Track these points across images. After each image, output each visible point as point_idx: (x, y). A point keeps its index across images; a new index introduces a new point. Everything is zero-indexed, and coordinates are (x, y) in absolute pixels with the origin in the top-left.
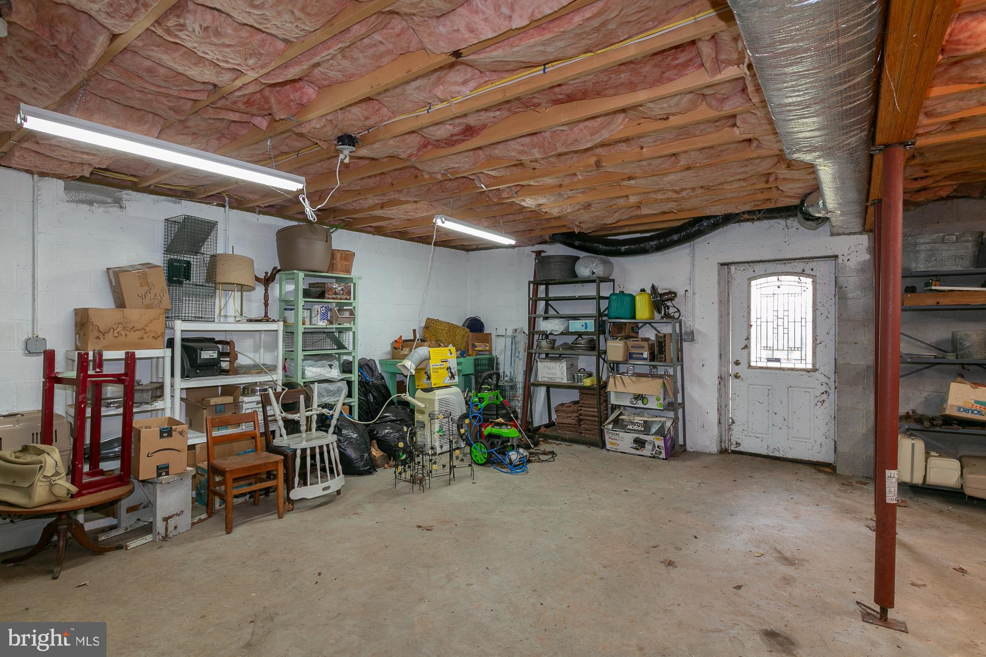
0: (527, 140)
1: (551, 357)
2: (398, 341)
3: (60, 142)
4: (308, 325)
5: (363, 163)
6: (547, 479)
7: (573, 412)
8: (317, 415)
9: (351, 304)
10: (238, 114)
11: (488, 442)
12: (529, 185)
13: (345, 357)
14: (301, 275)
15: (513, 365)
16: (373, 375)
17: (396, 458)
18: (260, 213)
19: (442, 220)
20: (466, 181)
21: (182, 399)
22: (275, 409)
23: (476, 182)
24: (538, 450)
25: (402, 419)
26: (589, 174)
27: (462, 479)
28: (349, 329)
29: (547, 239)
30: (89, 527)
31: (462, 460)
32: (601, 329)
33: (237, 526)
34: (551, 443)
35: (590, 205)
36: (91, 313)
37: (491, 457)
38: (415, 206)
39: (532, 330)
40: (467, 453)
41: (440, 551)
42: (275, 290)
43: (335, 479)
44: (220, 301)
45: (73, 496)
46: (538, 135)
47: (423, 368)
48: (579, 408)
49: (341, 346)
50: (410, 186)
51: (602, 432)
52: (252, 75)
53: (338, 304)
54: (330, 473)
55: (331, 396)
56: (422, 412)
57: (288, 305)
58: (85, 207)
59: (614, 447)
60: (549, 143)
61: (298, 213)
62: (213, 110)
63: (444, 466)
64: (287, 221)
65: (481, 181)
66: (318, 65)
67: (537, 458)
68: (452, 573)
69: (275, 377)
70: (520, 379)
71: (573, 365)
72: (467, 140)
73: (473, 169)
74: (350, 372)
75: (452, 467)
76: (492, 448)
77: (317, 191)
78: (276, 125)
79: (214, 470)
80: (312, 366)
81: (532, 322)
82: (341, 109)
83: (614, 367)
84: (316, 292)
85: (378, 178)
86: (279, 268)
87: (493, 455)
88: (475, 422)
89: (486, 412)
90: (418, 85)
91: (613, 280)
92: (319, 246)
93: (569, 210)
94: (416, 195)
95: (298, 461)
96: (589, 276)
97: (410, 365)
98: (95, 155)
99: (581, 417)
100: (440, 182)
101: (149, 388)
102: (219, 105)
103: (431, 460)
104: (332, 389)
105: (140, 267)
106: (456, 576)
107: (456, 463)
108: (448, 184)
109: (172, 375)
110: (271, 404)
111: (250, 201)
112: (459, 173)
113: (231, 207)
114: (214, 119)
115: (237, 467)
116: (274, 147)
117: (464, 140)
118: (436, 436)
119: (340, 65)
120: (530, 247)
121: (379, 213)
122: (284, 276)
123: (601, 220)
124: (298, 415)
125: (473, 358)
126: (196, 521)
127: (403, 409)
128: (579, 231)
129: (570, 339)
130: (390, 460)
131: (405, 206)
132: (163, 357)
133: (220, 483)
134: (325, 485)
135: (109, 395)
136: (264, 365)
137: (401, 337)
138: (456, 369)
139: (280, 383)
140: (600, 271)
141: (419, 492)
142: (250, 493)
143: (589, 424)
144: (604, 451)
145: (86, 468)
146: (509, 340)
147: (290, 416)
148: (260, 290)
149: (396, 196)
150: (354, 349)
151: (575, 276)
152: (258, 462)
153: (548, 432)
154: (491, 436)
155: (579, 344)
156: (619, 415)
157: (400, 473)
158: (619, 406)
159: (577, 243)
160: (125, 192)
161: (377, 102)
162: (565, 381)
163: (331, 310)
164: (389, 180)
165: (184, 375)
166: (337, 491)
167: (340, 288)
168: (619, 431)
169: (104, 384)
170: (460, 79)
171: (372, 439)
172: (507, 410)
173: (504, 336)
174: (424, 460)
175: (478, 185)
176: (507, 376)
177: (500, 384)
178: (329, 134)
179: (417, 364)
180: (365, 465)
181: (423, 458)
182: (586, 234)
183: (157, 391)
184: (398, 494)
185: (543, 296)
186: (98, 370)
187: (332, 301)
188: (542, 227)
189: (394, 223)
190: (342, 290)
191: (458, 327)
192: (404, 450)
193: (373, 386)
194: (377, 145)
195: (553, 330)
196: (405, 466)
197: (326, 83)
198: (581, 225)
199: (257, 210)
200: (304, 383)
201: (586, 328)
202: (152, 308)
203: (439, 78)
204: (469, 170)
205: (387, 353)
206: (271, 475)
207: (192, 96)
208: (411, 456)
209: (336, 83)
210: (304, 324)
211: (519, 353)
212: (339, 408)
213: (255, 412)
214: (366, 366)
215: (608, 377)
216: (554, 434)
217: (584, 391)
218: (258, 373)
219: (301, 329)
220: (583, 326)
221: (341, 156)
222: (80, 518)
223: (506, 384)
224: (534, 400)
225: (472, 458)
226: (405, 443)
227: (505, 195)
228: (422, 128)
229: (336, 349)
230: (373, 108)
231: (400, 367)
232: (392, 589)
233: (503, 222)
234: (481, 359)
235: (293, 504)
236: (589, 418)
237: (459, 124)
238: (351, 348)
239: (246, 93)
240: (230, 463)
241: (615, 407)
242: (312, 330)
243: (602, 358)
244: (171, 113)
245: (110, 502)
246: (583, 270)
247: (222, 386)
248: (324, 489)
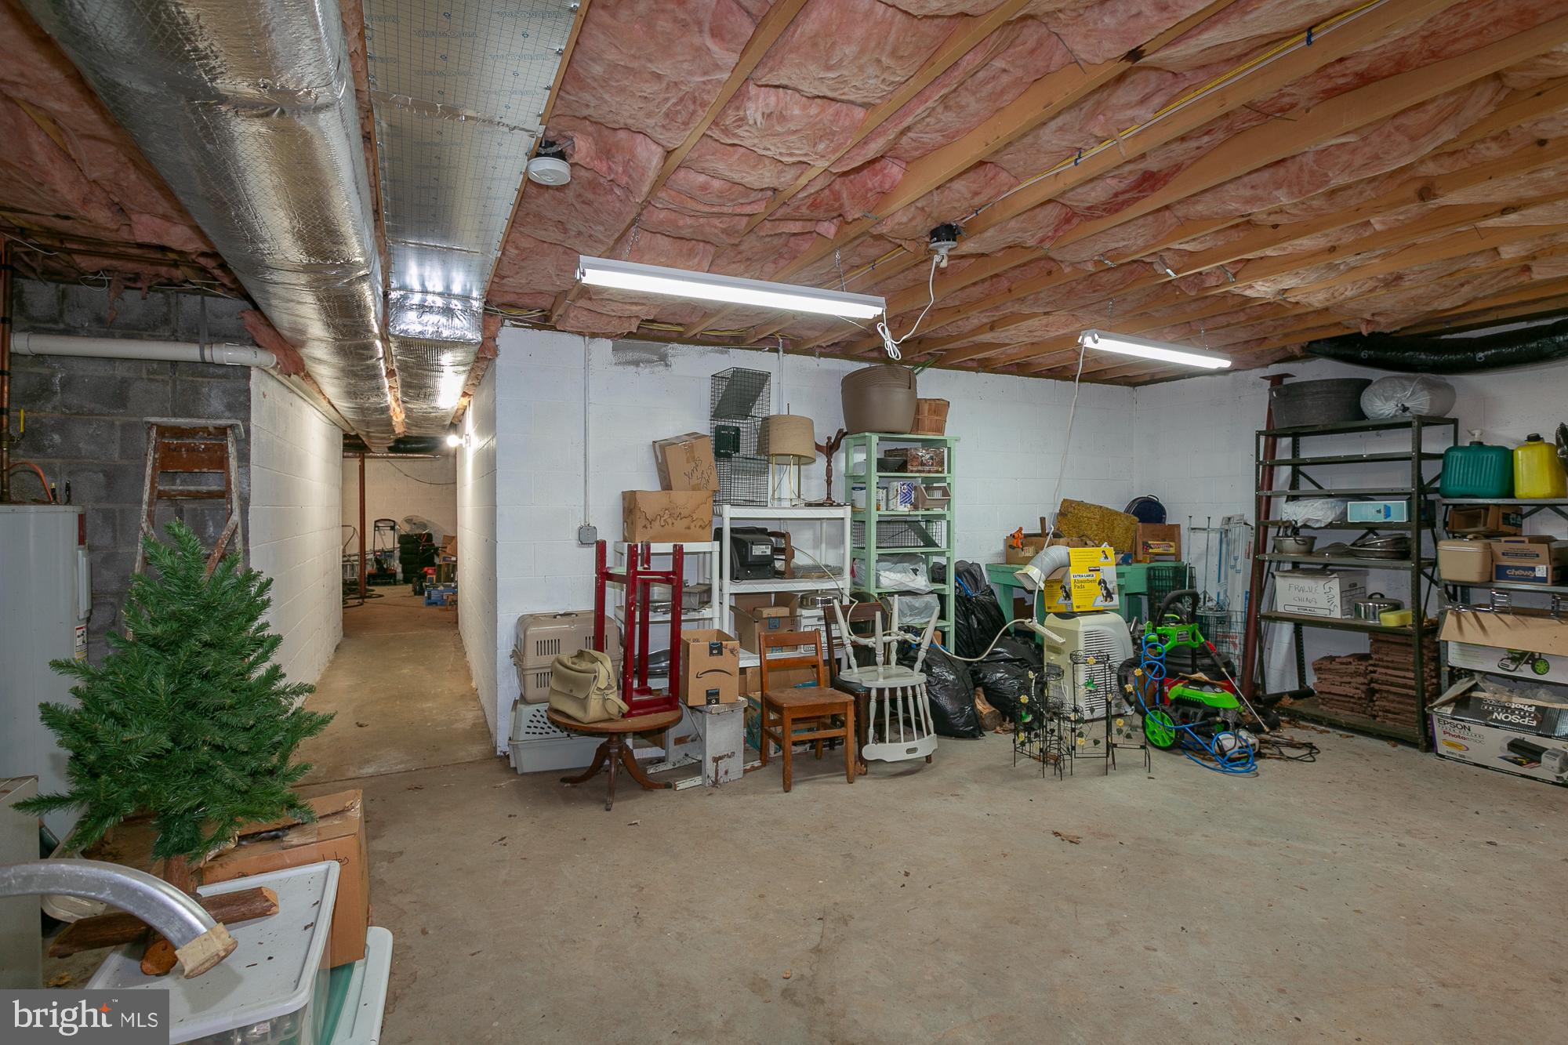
0: (1265, 175)
1: (1303, 570)
2: (1016, 535)
3: (611, 294)
4: (883, 512)
5: (966, 263)
6: (1301, 794)
7: (1356, 674)
8: (898, 641)
9: (943, 479)
10: (801, 222)
11: (1176, 710)
12: (1262, 258)
13: (935, 559)
14: (875, 438)
15: (1222, 580)
16: (977, 588)
17: (1015, 718)
18: (821, 355)
19: (1093, 338)
20: (1137, 269)
21: (731, 607)
22: (842, 629)
23: (1156, 266)
24: (1278, 737)
25: (1023, 659)
26: (1401, 217)
27: (1127, 767)
28: (942, 517)
29: (1297, 351)
30: (639, 754)
31: (1128, 736)
32: (1423, 517)
33: (796, 783)
34: (1304, 728)
35: (1399, 278)
36: (638, 496)
37: (1182, 737)
38: (1045, 320)
39: (1262, 519)
40: (1137, 727)
41: (1094, 880)
42: (840, 461)
43: (923, 739)
44: (773, 478)
45: (624, 716)
46: (1289, 164)
47: (1057, 579)
48: (1370, 668)
49: (930, 542)
50: (1039, 290)
51: (1426, 721)
52: (823, 164)
53: (924, 480)
54: (917, 729)
55: (916, 615)
56: (1057, 650)
57: (857, 483)
58: (632, 368)
59: (1457, 753)
60: (1312, 173)
61: (871, 350)
62: (771, 223)
63: (1096, 742)
64: (855, 363)
65: (1165, 264)
66: (908, 129)
67: (1275, 751)
68: (1118, 922)
69: (841, 584)
70: (1238, 606)
71: (1355, 585)
72: (1144, 197)
73: (1153, 246)
74: (943, 581)
75: (1111, 747)
76: (1186, 723)
77: (897, 316)
78: (847, 228)
79: (769, 704)
80: (889, 570)
81: (1264, 505)
82: (937, 188)
83: (1459, 593)
84: (895, 463)
85: (987, 284)
86: (845, 430)
87: (1186, 735)
88: (1151, 676)
89: (1170, 660)
90: (1061, 124)
91: (1455, 422)
92: (900, 395)
93: (1349, 294)
94: (1048, 303)
95: (873, 705)
96: (1395, 416)
97: (1035, 573)
98: (643, 304)
99: (1373, 685)
100: (1091, 275)
101: (696, 591)
102: (778, 215)
103: (1073, 730)
104: (917, 605)
105: (686, 438)
106: (1126, 929)
107: (1116, 739)
108: (1105, 278)
109: (721, 576)
110: (836, 622)
111: (809, 340)
112: (1127, 256)
113: (786, 351)
114: (771, 236)
115: (798, 704)
116: (843, 261)
117: (1138, 199)
118: (1082, 691)
119: (939, 121)
120: (1258, 370)
121: (987, 337)
122: (852, 442)
123: (1427, 304)
124: (873, 639)
125: (1145, 565)
126: (748, 767)
127: (1025, 643)
128: (1370, 330)
129: (1348, 538)
130: (1004, 720)
131: (1030, 322)
132: (711, 552)
133: (776, 723)
134: (911, 745)
135: (656, 598)
136: (827, 566)
137: (1021, 529)
138: (1115, 584)
139: (847, 592)
140: (1420, 401)
141: (1054, 777)
142: (811, 741)
143: (1393, 701)
144: (1430, 758)
145: (635, 684)
146: (1215, 537)
147: (863, 641)
148: (821, 461)
149: (1016, 308)
150: (949, 546)
151: (1361, 415)
152: (822, 701)
153: (1300, 706)
154: (1180, 701)
155: (1369, 546)
156: (1471, 690)
157: (1023, 744)
158: (1470, 673)
159: (1364, 354)
160: (670, 345)
161: (993, 166)
162: (1337, 614)
163: (915, 488)
164: (1004, 284)
165: (734, 577)
166: (927, 757)
167: (928, 456)
168: (1469, 722)
169: (651, 583)
170: (1134, 97)
171: (976, 686)
172: (1212, 658)
173: (1204, 529)
174: (1062, 729)
175: (1160, 271)
176: (1210, 600)
177: (1199, 612)
178: (919, 228)
179: (1049, 573)
180: (967, 724)
181: (1059, 724)
182: (1387, 334)
183: (705, 596)
184: (1020, 776)
185: (1288, 456)
186: (646, 566)
187: (917, 475)
188: (1286, 331)
189: (1009, 350)
190: (932, 458)
191: (1117, 513)
192: (1029, 708)
193: (977, 604)
194: (990, 233)
195: (1309, 519)
196: (1029, 734)
197: (917, 154)
198: (1377, 318)
199: (818, 351)
200: (879, 594)
201: (1387, 515)
202: (699, 490)
203: (1099, 103)
204: (1145, 248)
205: (998, 554)
206: (836, 721)
207: (748, 210)
208: (1039, 718)
209: (932, 151)
210: (878, 509)
211: (1236, 559)
212: (929, 633)
213: (817, 631)
214: (967, 573)
215: (1443, 614)
216: (1312, 711)
217: (1381, 637)
218: (819, 577)
219: (875, 518)
220: (1379, 511)
221: (937, 258)
222: (629, 742)
223: (1209, 613)
224: (1267, 646)
225: (1146, 737)
226: (1030, 698)
227: (1212, 281)
228: (1064, 192)
229: (923, 546)
230: (986, 176)
231: (1020, 577)
232: (1016, 923)
233: (1206, 330)
234: (1160, 569)
235: (866, 766)
236: (1393, 689)
237: (1130, 172)
238: (944, 545)
239: (812, 191)
240: (788, 697)
241: (1456, 674)
242: (889, 519)
243: (1426, 575)
244: (724, 237)
245: (659, 729)
246: (1380, 405)
247: (776, 593)
248: (909, 751)
